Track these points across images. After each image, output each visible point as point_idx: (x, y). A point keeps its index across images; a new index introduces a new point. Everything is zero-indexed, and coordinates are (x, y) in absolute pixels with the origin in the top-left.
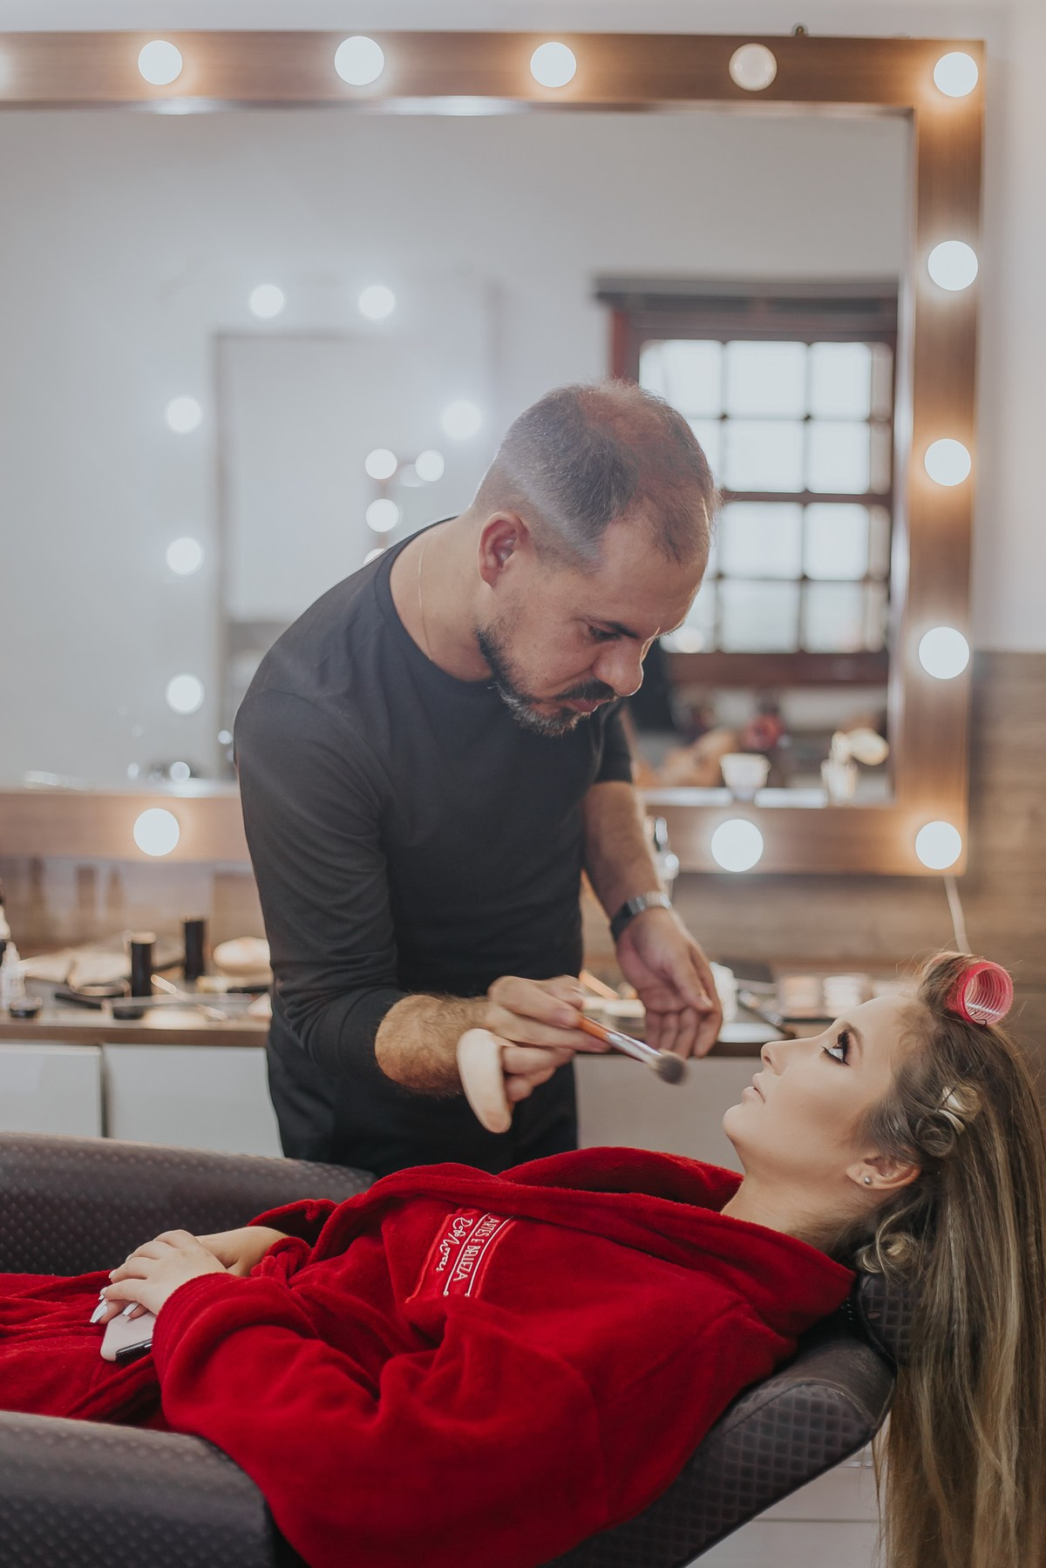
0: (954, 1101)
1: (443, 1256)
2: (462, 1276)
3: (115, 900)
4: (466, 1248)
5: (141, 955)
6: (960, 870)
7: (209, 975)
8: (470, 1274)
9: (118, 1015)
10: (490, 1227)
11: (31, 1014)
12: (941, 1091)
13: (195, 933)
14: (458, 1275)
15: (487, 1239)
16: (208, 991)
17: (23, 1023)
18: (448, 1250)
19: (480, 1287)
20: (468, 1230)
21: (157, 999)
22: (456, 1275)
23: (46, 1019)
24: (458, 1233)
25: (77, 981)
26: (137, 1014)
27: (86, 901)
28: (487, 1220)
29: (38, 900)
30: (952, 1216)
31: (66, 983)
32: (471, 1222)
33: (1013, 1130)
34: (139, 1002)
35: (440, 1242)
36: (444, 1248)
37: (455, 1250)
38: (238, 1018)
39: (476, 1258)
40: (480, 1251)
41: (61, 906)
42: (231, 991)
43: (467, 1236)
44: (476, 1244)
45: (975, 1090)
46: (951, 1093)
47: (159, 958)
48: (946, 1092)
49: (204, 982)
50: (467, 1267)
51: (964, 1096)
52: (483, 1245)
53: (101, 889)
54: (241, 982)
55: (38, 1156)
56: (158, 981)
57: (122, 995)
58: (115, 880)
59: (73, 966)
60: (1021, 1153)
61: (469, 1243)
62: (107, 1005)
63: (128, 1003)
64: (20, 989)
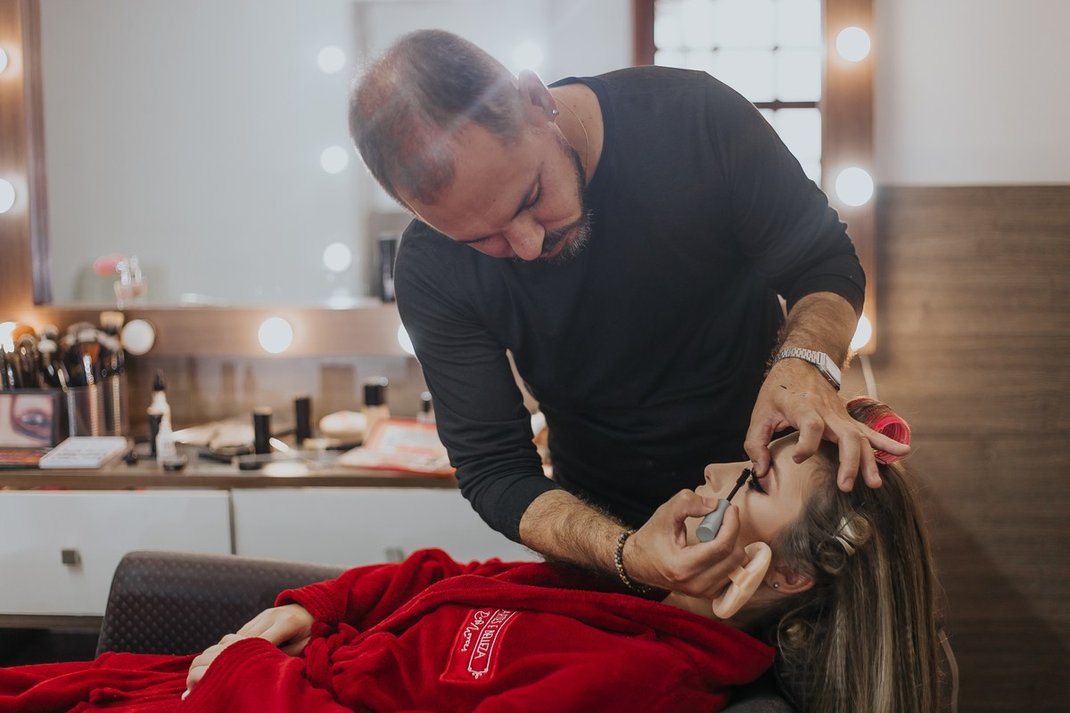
0: (848, 531)
1: (466, 639)
2: (482, 655)
3: (250, 387)
4: (484, 632)
5: (262, 425)
6: (872, 348)
7: (315, 438)
8: (487, 653)
9: (243, 467)
10: (503, 617)
11: (179, 468)
12: (839, 521)
13: (303, 408)
14: (478, 654)
15: (499, 625)
16: (311, 449)
17: (174, 475)
18: (470, 635)
19: (495, 663)
20: (485, 620)
21: (275, 455)
22: (476, 654)
23: (190, 471)
24: (478, 622)
25: (216, 445)
26: (258, 466)
27: (228, 388)
28: (501, 612)
29: (194, 388)
30: (840, 618)
31: (208, 445)
32: (488, 614)
33: (895, 552)
34: (261, 458)
35: (465, 629)
36: (467, 634)
37: (475, 634)
38: (332, 467)
39: (492, 640)
40: (494, 634)
41: (211, 392)
42: (328, 449)
43: (485, 624)
44: (492, 629)
45: (868, 520)
46: (847, 523)
47: (275, 427)
48: (844, 521)
49: (309, 443)
50: (485, 647)
51: (857, 527)
52: (496, 630)
53: (239, 378)
54: (336, 442)
55: (166, 568)
56: (274, 442)
57: (248, 453)
58: (249, 373)
59: (216, 435)
60: (900, 569)
61: (486, 629)
62: (236, 461)
63: (251, 459)
64: (172, 450)
